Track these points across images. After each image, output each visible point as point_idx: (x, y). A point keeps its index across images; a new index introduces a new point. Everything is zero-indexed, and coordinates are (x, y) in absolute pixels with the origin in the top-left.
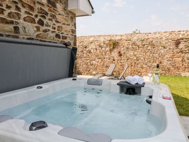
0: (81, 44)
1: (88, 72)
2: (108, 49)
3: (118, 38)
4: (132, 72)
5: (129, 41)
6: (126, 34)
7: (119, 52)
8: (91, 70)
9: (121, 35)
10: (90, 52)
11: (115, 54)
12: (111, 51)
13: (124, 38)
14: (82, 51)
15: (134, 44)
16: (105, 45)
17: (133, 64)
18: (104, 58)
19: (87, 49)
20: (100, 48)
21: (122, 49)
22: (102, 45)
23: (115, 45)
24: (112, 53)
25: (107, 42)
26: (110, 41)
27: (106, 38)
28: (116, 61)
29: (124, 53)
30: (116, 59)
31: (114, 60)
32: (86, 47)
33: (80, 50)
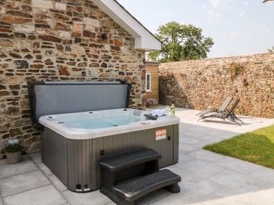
0: (195, 69)
1: (202, 106)
2: (229, 76)
3: (244, 60)
4: (264, 109)
5: (259, 65)
6: (255, 55)
7: (245, 81)
8: (206, 104)
9: (248, 57)
10: (205, 80)
11: (238, 83)
12: (233, 78)
13: (251, 60)
14: (196, 79)
15: (267, 68)
16: (225, 71)
17: (266, 98)
18: (224, 89)
19: (202, 76)
20: (219, 75)
21: (249, 75)
22: (221, 70)
23: (238, 70)
24: (235, 81)
25: (228, 67)
26: (231, 65)
27: (227, 61)
28: (239, 93)
29: (252, 82)
30: (239, 89)
31: (237, 91)
32: (200, 74)
33: (193, 77)
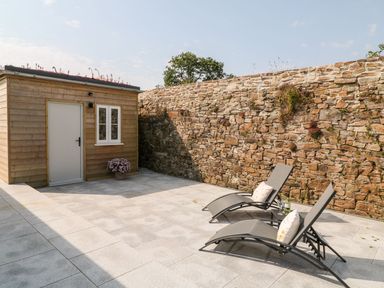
0: (206, 101)
1: (218, 177)
2: (276, 114)
3: (311, 78)
4: (362, 194)
5: (350, 89)
6: (338, 65)
7: (314, 125)
8: (228, 173)
9: (321, 70)
10: (225, 122)
11: (298, 130)
12: (285, 120)
13: (330, 76)
14: (208, 121)
15: (371, 95)
16: (268, 104)
17: (365, 167)
18: (265, 142)
19: (220, 115)
20: (254, 113)
21: (324, 114)
22: (259, 102)
23: (297, 100)
24: (290, 127)
25: (274, 94)
26: (283, 88)
27: (272, 80)
28: (301, 154)
29: (332, 129)
30: (300, 145)
31: (294, 149)
32: (216, 110)
33: (203, 116)
